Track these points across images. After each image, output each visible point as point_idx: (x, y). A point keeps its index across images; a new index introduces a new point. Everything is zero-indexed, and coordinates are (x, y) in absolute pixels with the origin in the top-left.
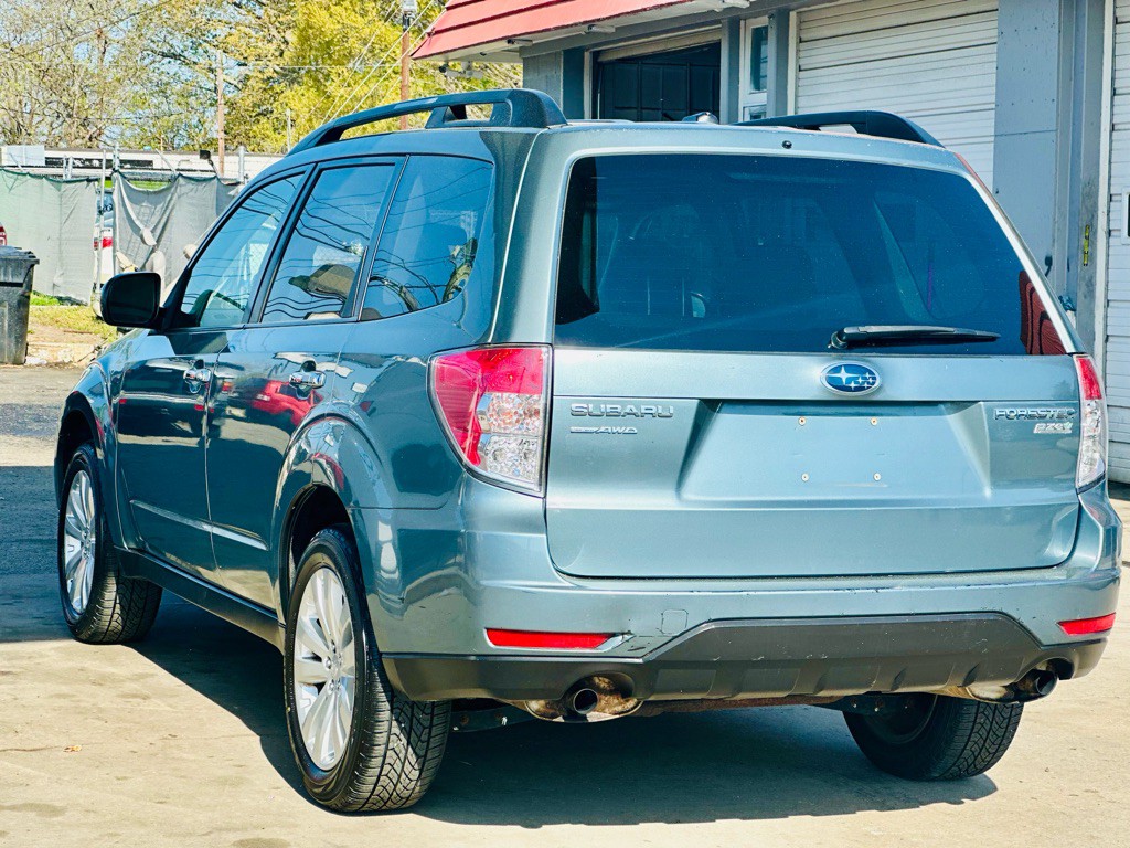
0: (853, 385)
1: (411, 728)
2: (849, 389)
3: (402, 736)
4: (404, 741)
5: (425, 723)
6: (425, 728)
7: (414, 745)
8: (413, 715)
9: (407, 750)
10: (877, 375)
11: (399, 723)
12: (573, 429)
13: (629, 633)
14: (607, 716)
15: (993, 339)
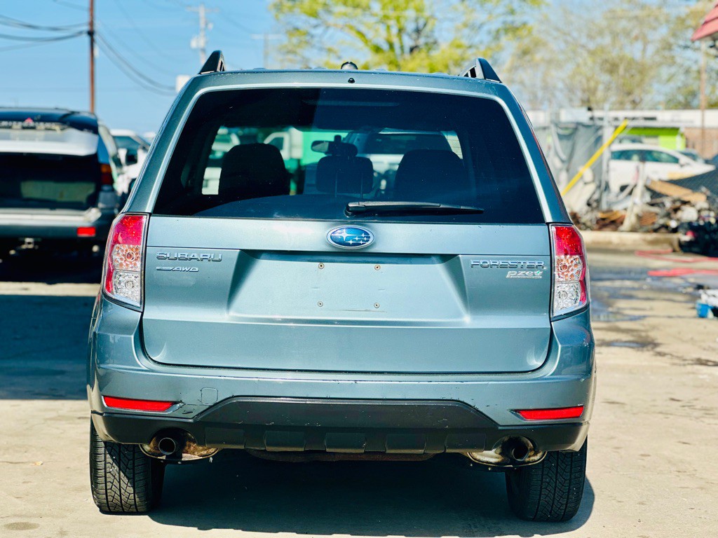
0: (351, 242)
1: (120, 460)
2: (349, 245)
3: (114, 464)
4: (117, 468)
5: (129, 457)
6: (129, 460)
7: (124, 471)
8: (120, 451)
9: (119, 474)
10: (371, 235)
11: (112, 456)
12: (157, 268)
13: (181, 402)
14: (196, 457)
15: (481, 212)
